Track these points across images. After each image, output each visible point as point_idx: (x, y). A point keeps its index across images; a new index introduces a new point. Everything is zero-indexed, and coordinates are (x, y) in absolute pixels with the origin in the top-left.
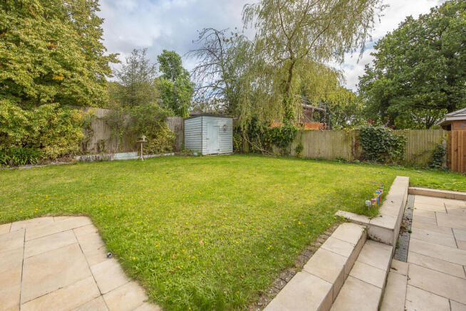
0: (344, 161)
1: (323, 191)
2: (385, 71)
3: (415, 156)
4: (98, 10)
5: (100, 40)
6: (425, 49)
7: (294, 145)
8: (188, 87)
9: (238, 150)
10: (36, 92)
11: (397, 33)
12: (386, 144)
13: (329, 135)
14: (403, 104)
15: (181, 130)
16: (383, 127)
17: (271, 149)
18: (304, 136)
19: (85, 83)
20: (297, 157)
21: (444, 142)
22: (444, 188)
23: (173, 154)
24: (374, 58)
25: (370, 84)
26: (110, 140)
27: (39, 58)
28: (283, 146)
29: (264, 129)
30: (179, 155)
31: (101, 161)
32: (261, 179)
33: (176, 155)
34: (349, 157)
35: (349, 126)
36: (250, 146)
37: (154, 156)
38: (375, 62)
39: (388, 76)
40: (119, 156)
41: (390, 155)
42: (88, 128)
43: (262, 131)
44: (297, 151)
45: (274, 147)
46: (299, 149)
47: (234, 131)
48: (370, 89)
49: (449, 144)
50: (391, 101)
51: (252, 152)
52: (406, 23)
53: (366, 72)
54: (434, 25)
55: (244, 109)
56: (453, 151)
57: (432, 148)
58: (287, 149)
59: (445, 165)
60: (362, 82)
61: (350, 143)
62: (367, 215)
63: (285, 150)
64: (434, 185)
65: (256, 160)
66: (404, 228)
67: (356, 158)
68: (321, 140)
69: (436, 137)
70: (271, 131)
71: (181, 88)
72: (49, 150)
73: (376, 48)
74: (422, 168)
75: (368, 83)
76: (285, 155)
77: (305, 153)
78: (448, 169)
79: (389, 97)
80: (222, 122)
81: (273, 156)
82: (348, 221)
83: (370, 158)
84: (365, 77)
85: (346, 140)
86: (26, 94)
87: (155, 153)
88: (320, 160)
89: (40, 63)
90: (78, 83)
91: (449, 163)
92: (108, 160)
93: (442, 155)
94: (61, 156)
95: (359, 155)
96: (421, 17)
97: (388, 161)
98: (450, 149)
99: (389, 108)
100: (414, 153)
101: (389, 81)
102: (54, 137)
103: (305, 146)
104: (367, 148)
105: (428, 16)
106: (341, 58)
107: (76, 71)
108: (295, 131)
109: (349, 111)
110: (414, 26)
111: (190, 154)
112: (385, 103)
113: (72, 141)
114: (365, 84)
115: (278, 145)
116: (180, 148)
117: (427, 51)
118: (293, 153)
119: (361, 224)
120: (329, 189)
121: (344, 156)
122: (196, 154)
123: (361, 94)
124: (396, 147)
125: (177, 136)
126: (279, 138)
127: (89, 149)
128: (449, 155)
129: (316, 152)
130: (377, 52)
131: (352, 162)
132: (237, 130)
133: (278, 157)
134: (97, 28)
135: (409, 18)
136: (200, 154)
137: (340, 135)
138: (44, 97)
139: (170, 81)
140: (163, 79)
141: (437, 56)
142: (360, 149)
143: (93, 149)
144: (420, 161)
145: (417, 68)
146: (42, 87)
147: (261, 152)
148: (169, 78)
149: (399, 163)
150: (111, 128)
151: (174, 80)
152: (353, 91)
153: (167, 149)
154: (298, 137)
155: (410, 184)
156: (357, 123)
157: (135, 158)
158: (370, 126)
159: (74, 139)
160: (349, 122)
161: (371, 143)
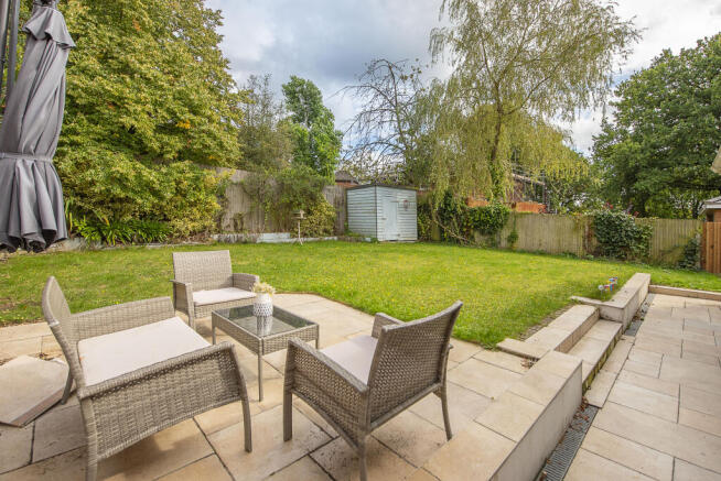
0: (573, 256)
1: (552, 282)
2: (631, 129)
3: (663, 253)
4: (220, 24)
5: (225, 70)
6: (688, 102)
7: (505, 233)
8: (332, 138)
9: (424, 237)
10: (158, 144)
11: (648, 75)
12: (627, 236)
13: (552, 221)
14: (655, 179)
15: (342, 204)
16: (624, 214)
17: (473, 237)
18: (519, 220)
19: (218, 134)
20: (510, 249)
21: (698, 236)
22: (689, 287)
23: (336, 238)
24: (615, 109)
25: (610, 148)
26: (250, 214)
27: (161, 97)
28: (490, 233)
29: (462, 208)
30: (344, 240)
31: (245, 243)
32: (478, 269)
33: (339, 239)
34: (580, 251)
35: (579, 210)
36: (442, 231)
37: (311, 239)
38: (617, 115)
39: (636, 138)
40: (267, 237)
41: (631, 250)
42: (222, 196)
43: (460, 211)
44: (509, 241)
45: (476, 234)
46: (513, 238)
47: (419, 208)
48: (609, 156)
49: (704, 239)
50: (639, 175)
51: (444, 240)
52: (661, 60)
53: (604, 130)
54: (702, 66)
55: (440, 181)
56: (708, 249)
57: (684, 243)
58: (497, 238)
59: (698, 264)
60: (597, 145)
61: (582, 233)
62: (600, 299)
63: (492, 239)
64: (679, 284)
65: (456, 250)
66: (638, 317)
67: (589, 253)
68: (541, 227)
69: (688, 230)
70: (473, 212)
71: (322, 138)
72: (179, 224)
73: (618, 94)
74: (671, 267)
75: (606, 146)
76: (494, 246)
77: (521, 243)
78: (702, 269)
79: (637, 169)
80: (402, 196)
81: (476, 246)
82: (582, 303)
83: (607, 254)
84: (602, 137)
85: (576, 228)
86: (147, 147)
87: (311, 235)
88: (542, 253)
89: (161, 105)
90: (209, 134)
91: (703, 263)
92: (253, 242)
93: (695, 251)
94: (193, 233)
95: (593, 250)
96: (684, 53)
97: (630, 257)
98: (705, 245)
99: (637, 185)
100: (662, 248)
101: (637, 146)
102: (183, 207)
103: (521, 235)
104: (603, 240)
105: (693, 51)
106: (571, 114)
107: (203, 115)
108: (507, 214)
109: (579, 188)
110: (673, 65)
111: (359, 239)
112: (631, 177)
113: (206, 214)
114: (602, 147)
115: (482, 233)
116: (342, 230)
117: (691, 106)
118: (504, 243)
119: (594, 305)
120: (560, 281)
121: (574, 249)
122: (368, 239)
123: (597, 161)
124: (639, 240)
125: (338, 213)
126: (485, 223)
127: (224, 225)
128: (703, 252)
129: (536, 242)
130: (619, 100)
131: (584, 258)
132: (423, 209)
133: (484, 248)
134: (213, 48)
135: (667, 53)
136: (374, 241)
137: (568, 222)
138: (168, 152)
139: (303, 126)
140: (291, 122)
141: (704, 113)
142: (594, 241)
143: (229, 226)
144: (669, 258)
145: (676, 129)
146: (166, 138)
147: (458, 241)
148: (300, 121)
149: (643, 261)
150: (251, 197)
151: (309, 125)
152: (585, 156)
153: (325, 231)
154: (510, 222)
155: (651, 283)
156: (590, 205)
157: (288, 241)
158: (608, 212)
159: (207, 211)
160: (577, 203)
161: (608, 233)
